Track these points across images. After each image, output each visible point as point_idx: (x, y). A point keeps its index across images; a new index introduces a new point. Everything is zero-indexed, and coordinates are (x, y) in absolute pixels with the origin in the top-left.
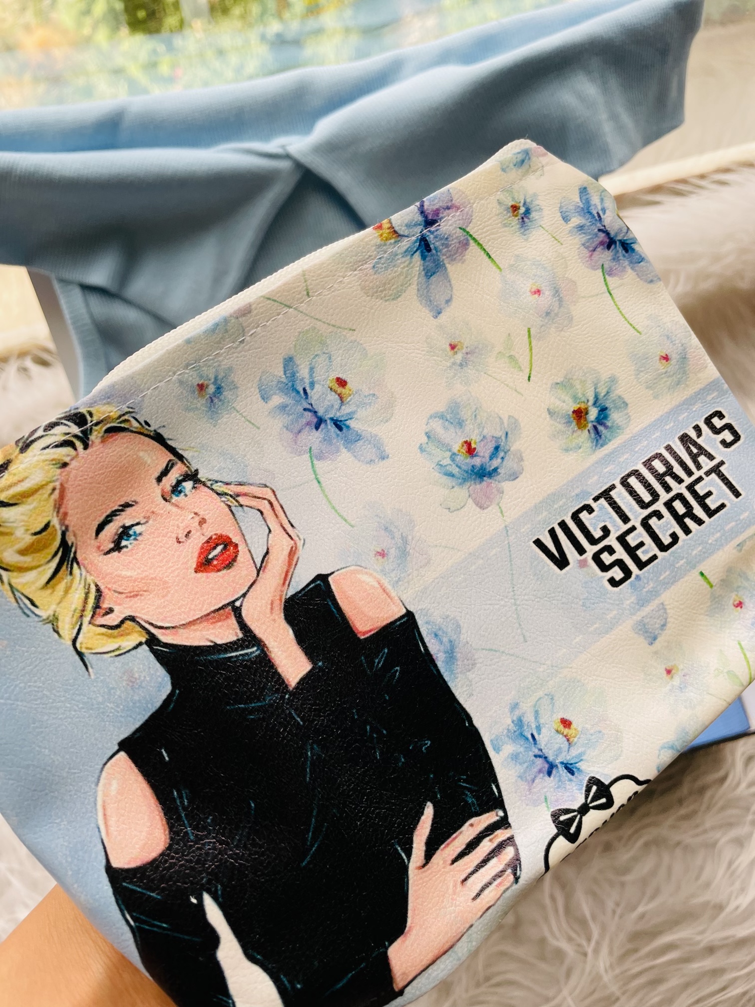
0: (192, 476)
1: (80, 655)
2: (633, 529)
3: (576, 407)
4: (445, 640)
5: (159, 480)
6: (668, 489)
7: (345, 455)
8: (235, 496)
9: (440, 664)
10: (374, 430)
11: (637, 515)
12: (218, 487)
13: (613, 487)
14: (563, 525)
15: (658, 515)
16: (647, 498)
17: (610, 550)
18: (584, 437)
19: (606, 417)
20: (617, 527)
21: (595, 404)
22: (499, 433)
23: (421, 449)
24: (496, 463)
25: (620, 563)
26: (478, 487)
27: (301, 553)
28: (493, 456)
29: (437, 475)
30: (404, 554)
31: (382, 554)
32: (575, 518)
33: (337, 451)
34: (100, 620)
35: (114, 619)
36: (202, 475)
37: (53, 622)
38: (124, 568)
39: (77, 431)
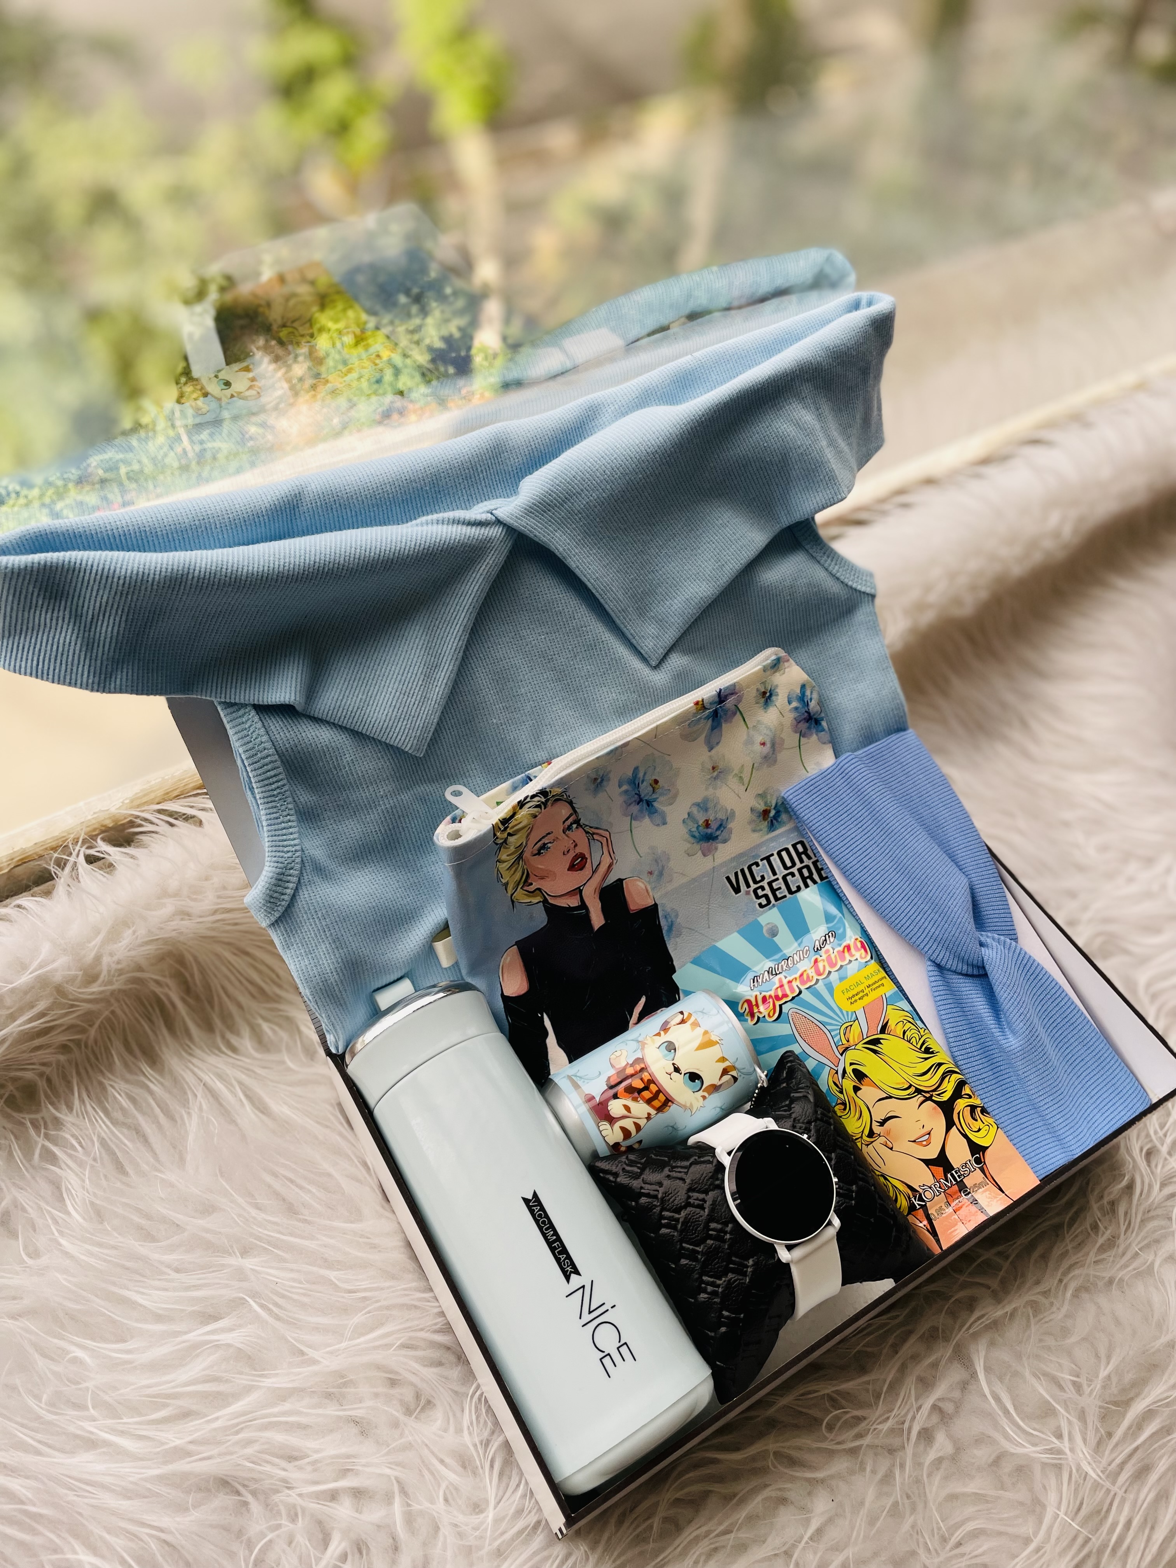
0: (577, 822)
1: (513, 902)
2: (777, 879)
3: (765, 808)
5: (564, 822)
6: (802, 861)
7: (647, 820)
8: (593, 834)
9: (664, 932)
10: (664, 809)
11: (781, 871)
12: (587, 829)
13: (772, 855)
14: (742, 871)
15: (793, 875)
16: (789, 864)
17: (763, 888)
18: (765, 825)
19: (779, 816)
20: (770, 877)
21: (775, 808)
22: (724, 818)
23: (684, 821)
24: (718, 833)
25: (766, 896)
26: (705, 845)
27: (614, 866)
28: (718, 829)
29: (687, 836)
30: (661, 874)
31: (651, 873)
32: (749, 868)
33: (644, 817)
34: (525, 888)
35: (531, 888)
36: (582, 822)
37: (506, 885)
38: (540, 864)
39: (543, 800)
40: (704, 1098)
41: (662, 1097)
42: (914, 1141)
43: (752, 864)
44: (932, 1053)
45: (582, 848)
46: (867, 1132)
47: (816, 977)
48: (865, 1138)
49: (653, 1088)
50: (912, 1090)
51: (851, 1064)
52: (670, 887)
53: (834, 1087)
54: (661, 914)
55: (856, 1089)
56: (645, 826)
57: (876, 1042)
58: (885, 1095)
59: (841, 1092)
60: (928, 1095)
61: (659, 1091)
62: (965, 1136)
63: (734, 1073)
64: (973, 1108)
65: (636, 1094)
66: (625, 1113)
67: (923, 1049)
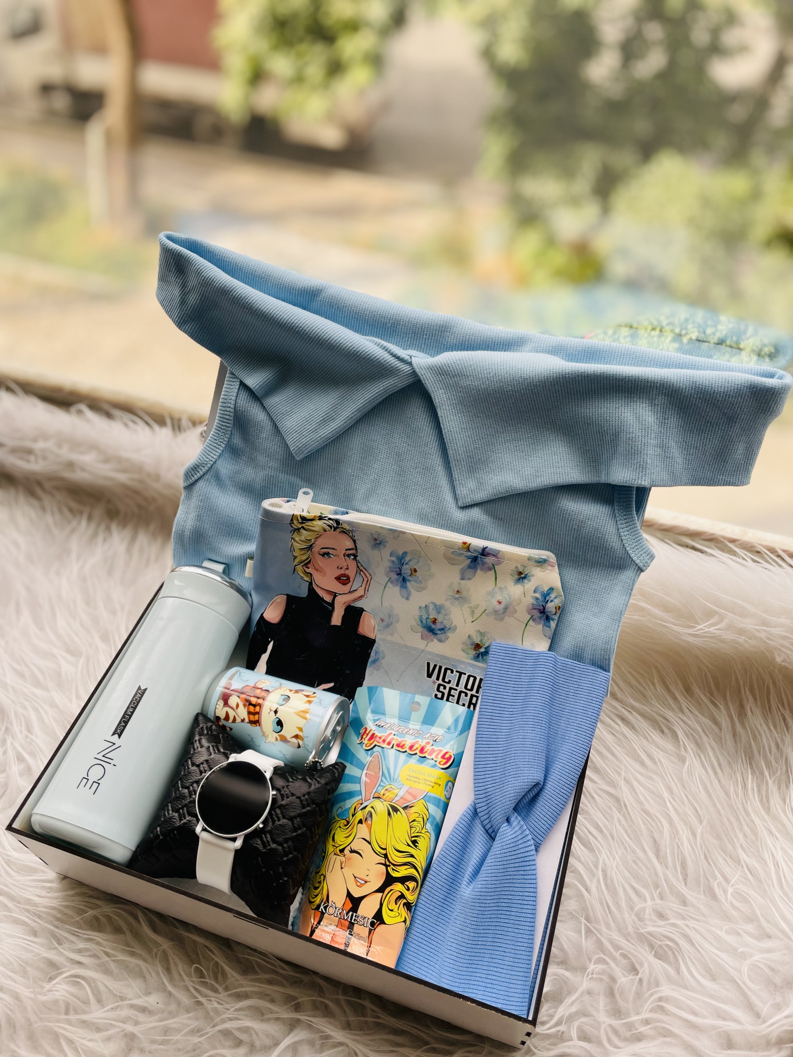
0: (355, 556)
1: (295, 569)
2: (456, 690)
3: (479, 643)
4: (377, 656)
5: (346, 550)
6: (477, 692)
7: (398, 588)
8: (361, 570)
9: (370, 660)
10: (412, 590)
11: (461, 687)
12: (359, 565)
13: (465, 674)
14: (440, 667)
15: (466, 695)
16: (469, 687)
17: (445, 688)
18: (473, 653)
19: (485, 655)
20: (453, 685)
21: (485, 648)
22: (448, 626)
23: (420, 607)
24: (439, 632)
25: (443, 694)
26: (426, 632)
27: (363, 599)
28: (439, 630)
29: (417, 618)
30: (388, 626)
31: (382, 620)
32: (446, 669)
33: (397, 585)
34: (304, 568)
35: (308, 570)
36: (358, 558)
37: (295, 557)
38: (320, 561)
39: (335, 525)
40: (277, 739)
41: (256, 717)
42: (355, 877)
43: (449, 669)
44: (416, 846)
45: (351, 573)
46: (341, 847)
47: (407, 749)
48: (338, 849)
49: (257, 709)
50: (384, 852)
51: (372, 807)
52: (389, 638)
53: (353, 810)
54: (374, 648)
55: (360, 822)
56: (394, 591)
57: (396, 810)
58: (368, 839)
59: (353, 816)
60: (388, 863)
61: (258, 713)
62: (381, 905)
63: (301, 743)
64: (402, 896)
65: (247, 704)
66: (235, 707)
67: (413, 839)
